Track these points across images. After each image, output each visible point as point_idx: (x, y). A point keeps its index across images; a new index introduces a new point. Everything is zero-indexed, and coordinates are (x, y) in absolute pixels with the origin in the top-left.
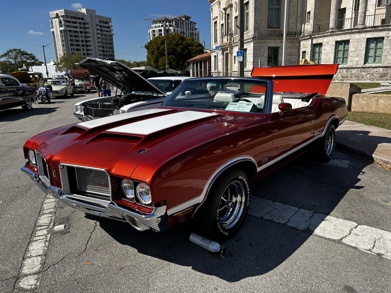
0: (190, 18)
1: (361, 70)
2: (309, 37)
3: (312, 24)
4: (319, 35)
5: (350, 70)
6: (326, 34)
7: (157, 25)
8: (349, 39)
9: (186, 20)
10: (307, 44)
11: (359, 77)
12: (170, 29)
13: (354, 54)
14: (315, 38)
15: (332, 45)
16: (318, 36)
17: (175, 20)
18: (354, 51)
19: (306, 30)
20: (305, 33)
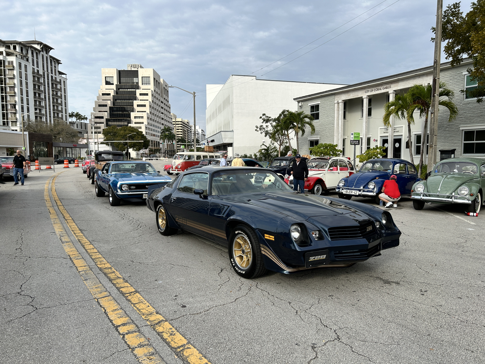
0: (51, 49)
17: (20, 45)
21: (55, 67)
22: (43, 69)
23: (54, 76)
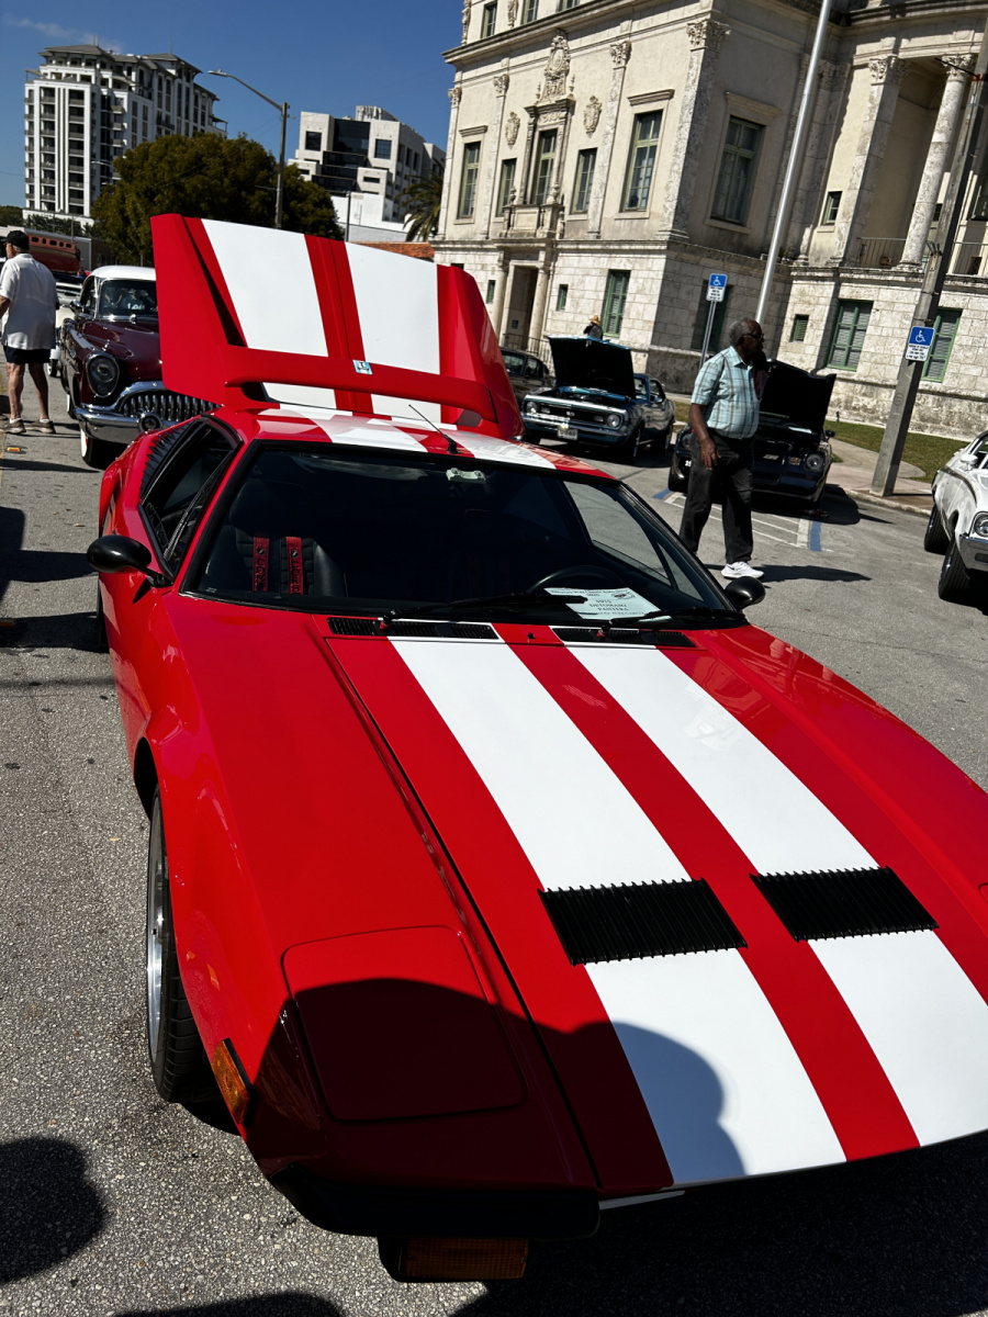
0: (197, 71)
1: (979, 407)
2: (831, 274)
3: (846, 235)
4: (867, 277)
5: (948, 400)
6: (890, 278)
7: (64, 70)
8: (961, 306)
9: (180, 77)
10: (817, 294)
11: (969, 426)
12: (116, 99)
13: (969, 354)
14: (850, 280)
15: (904, 314)
16: (862, 276)
17: (140, 67)
18: (971, 347)
19: (814, 249)
20: (809, 257)
21: (204, 108)
22: (179, 114)
23: (200, 127)
